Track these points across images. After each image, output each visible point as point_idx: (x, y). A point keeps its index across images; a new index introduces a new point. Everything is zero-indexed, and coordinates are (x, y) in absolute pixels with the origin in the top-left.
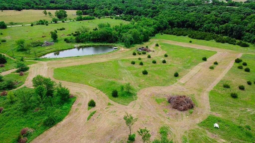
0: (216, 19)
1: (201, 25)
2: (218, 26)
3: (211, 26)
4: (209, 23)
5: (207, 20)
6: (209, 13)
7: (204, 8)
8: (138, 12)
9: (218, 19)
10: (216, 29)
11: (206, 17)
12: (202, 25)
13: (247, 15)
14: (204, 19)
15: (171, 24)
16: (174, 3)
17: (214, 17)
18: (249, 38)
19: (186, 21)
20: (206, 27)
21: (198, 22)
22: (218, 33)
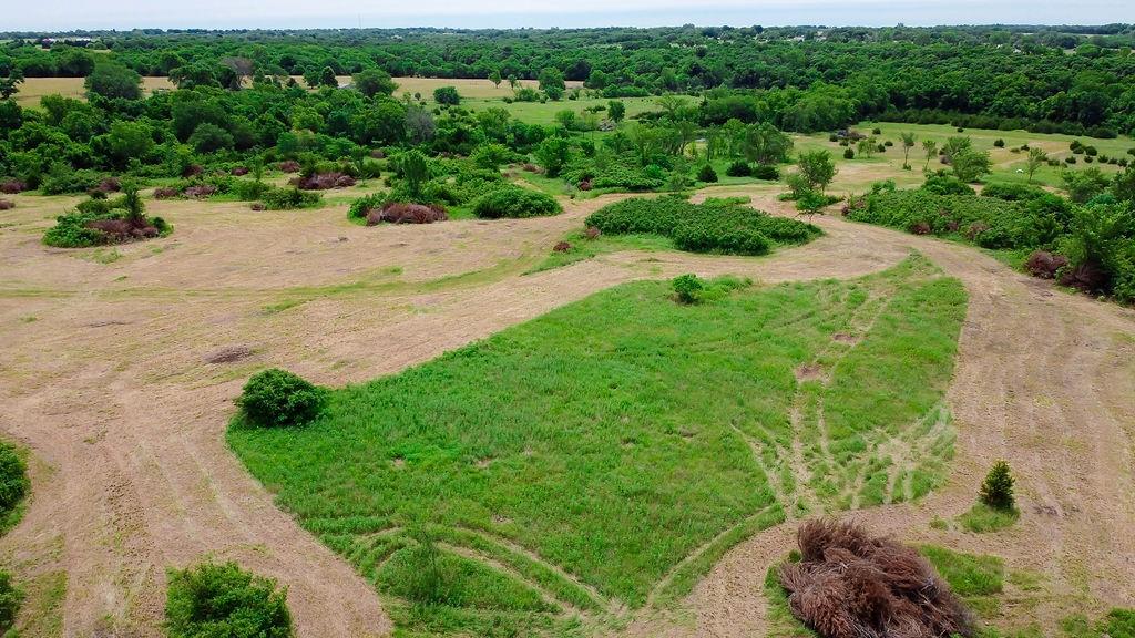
0: (1032, 85)
1: (986, 100)
2: (1036, 101)
3: (1017, 102)
4: (1009, 94)
5: (1001, 88)
6: (1010, 71)
7: (993, 61)
8: (774, 78)
9: (1037, 84)
10: (1033, 107)
11: (1000, 80)
12: (989, 100)
13: (1127, 74)
14: (995, 86)
15: (898, 100)
16: (887, 53)
17: (1023, 80)
18: (1119, 124)
19: (942, 92)
20: (1000, 106)
21: (977, 93)
22: (1037, 117)
